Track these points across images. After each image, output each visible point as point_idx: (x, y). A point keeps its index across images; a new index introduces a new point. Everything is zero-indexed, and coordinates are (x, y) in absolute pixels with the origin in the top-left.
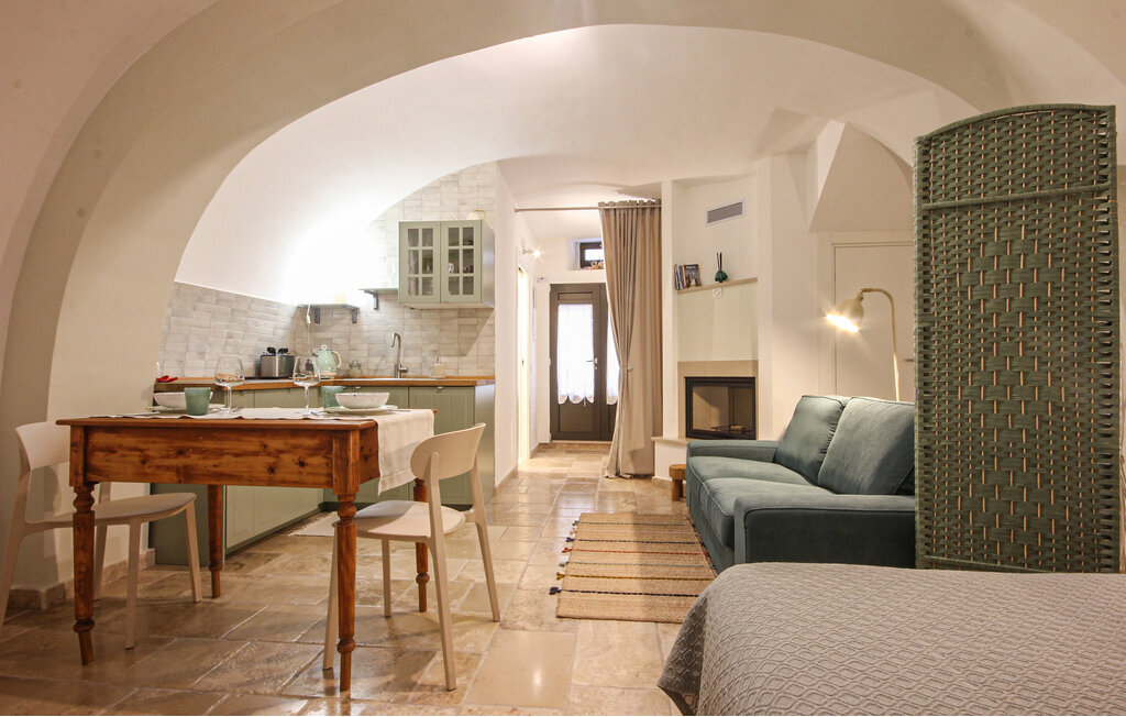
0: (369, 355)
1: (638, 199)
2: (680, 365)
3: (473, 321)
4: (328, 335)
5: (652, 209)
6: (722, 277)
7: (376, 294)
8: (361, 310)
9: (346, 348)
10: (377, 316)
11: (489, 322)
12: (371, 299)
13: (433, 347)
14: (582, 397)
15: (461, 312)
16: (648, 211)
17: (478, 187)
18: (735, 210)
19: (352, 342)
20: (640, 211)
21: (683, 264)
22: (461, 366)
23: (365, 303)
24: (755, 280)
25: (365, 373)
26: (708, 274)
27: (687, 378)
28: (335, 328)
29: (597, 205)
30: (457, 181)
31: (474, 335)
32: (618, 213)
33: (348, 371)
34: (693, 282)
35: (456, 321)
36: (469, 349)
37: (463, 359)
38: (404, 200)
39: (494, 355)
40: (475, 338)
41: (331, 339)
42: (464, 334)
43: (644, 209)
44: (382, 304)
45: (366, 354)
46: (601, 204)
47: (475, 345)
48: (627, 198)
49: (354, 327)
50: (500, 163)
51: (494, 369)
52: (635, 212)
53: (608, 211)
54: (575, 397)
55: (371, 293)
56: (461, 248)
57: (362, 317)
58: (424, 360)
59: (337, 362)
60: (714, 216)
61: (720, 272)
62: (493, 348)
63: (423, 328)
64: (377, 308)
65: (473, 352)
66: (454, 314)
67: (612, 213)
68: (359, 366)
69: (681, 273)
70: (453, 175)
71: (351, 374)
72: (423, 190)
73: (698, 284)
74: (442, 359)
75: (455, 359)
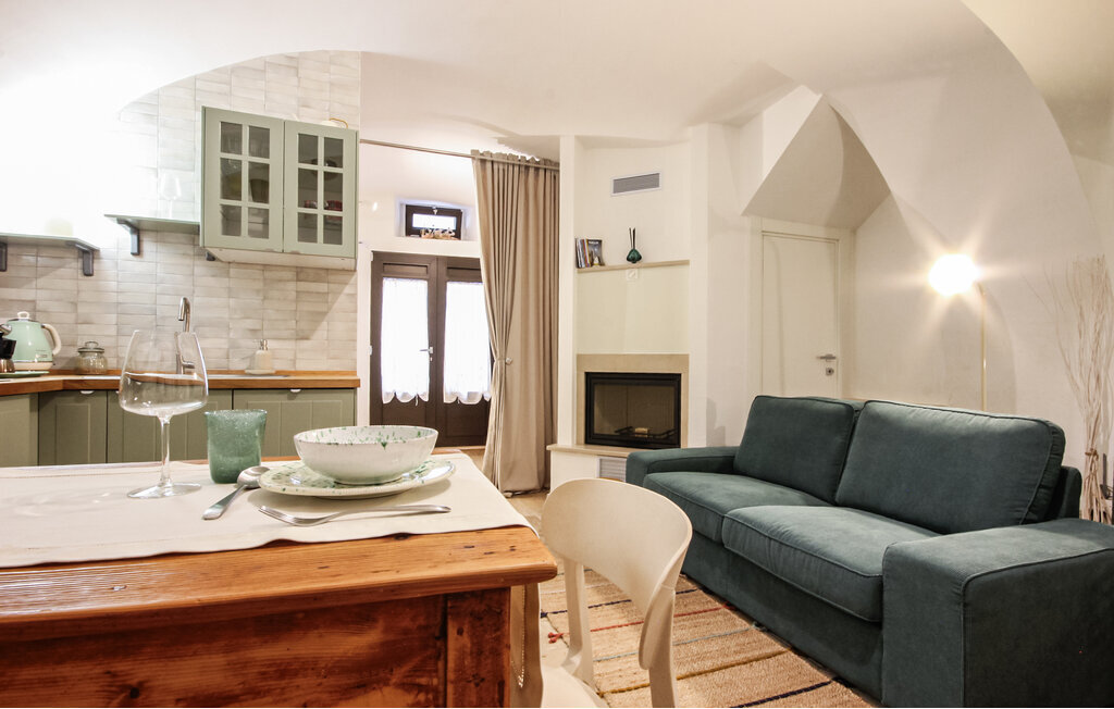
0: (119, 334)
1: (520, 155)
2: (580, 358)
3: (323, 287)
4: (27, 293)
5: (537, 169)
6: (634, 257)
7: (137, 228)
8: (103, 253)
9: (70, 318)
10: (137, 265)
11: (348, 290)
12: (126, 237)
13: (250, 324)
14: (413, 395)
15: (301, 273)
16: (532, 171)
17: (332, 84)
18: (651, 181)
19: (82, 309)
20: (523, 169)
21: (585, 238)
22: (299, 356)
23: (113, 242)
24: (685, 263)
25: (112, 364)
26: (615, 252)
27: (587, 374)
28: (41, 282)
29: (469, 153)
30: (297, 69)
31: (323, 308)
32: (496, 166)
33: (73, 359)
34: (596, 261)
35: (292, 286)
36: (314, 330)
37: (305, 344)
38: (196, 78)
39: (355, 341)
40: (324, 314)
41: (34, 301)
42: (306, 307)
43: (527, 168)
44: (148, 246)
45: (113, 331)
46: (475, 152)
47: (325, 323)
48: (507, 151)
49: (86, 282)
50: (367, 57)
51: (355, 360)
52: (516, 169)
53: (483, 161)
54: (405, 395)
55: (127, 223)
56: (321, 168)
57: (104, 266)
58: (234, 346)
59: (54, 344)
60: (622, 185)
61: (633, 251)
62: (355, 330)
63: (230, 293)
64: (138, 253)
65: (321, 334)
66: (290, 275)
67: (489, 165)
68: (100, 351)
69: (583, 248)
70: (291, 58)
71: (83, 366)
72: (235, 70)
73: (601, 263)
74: (271, 344)
75: (290, 345)
